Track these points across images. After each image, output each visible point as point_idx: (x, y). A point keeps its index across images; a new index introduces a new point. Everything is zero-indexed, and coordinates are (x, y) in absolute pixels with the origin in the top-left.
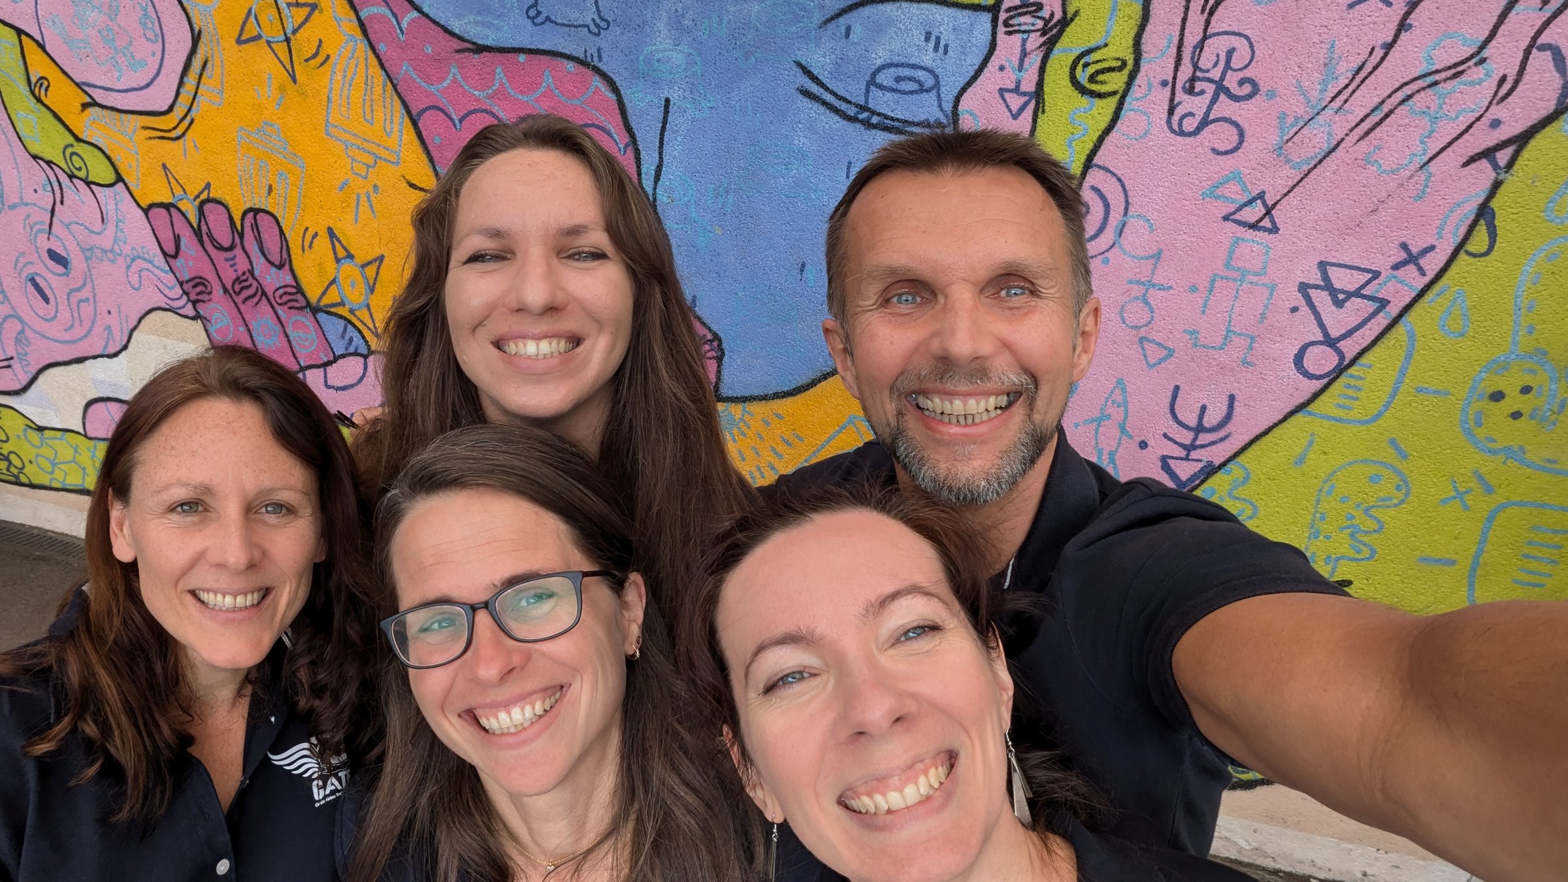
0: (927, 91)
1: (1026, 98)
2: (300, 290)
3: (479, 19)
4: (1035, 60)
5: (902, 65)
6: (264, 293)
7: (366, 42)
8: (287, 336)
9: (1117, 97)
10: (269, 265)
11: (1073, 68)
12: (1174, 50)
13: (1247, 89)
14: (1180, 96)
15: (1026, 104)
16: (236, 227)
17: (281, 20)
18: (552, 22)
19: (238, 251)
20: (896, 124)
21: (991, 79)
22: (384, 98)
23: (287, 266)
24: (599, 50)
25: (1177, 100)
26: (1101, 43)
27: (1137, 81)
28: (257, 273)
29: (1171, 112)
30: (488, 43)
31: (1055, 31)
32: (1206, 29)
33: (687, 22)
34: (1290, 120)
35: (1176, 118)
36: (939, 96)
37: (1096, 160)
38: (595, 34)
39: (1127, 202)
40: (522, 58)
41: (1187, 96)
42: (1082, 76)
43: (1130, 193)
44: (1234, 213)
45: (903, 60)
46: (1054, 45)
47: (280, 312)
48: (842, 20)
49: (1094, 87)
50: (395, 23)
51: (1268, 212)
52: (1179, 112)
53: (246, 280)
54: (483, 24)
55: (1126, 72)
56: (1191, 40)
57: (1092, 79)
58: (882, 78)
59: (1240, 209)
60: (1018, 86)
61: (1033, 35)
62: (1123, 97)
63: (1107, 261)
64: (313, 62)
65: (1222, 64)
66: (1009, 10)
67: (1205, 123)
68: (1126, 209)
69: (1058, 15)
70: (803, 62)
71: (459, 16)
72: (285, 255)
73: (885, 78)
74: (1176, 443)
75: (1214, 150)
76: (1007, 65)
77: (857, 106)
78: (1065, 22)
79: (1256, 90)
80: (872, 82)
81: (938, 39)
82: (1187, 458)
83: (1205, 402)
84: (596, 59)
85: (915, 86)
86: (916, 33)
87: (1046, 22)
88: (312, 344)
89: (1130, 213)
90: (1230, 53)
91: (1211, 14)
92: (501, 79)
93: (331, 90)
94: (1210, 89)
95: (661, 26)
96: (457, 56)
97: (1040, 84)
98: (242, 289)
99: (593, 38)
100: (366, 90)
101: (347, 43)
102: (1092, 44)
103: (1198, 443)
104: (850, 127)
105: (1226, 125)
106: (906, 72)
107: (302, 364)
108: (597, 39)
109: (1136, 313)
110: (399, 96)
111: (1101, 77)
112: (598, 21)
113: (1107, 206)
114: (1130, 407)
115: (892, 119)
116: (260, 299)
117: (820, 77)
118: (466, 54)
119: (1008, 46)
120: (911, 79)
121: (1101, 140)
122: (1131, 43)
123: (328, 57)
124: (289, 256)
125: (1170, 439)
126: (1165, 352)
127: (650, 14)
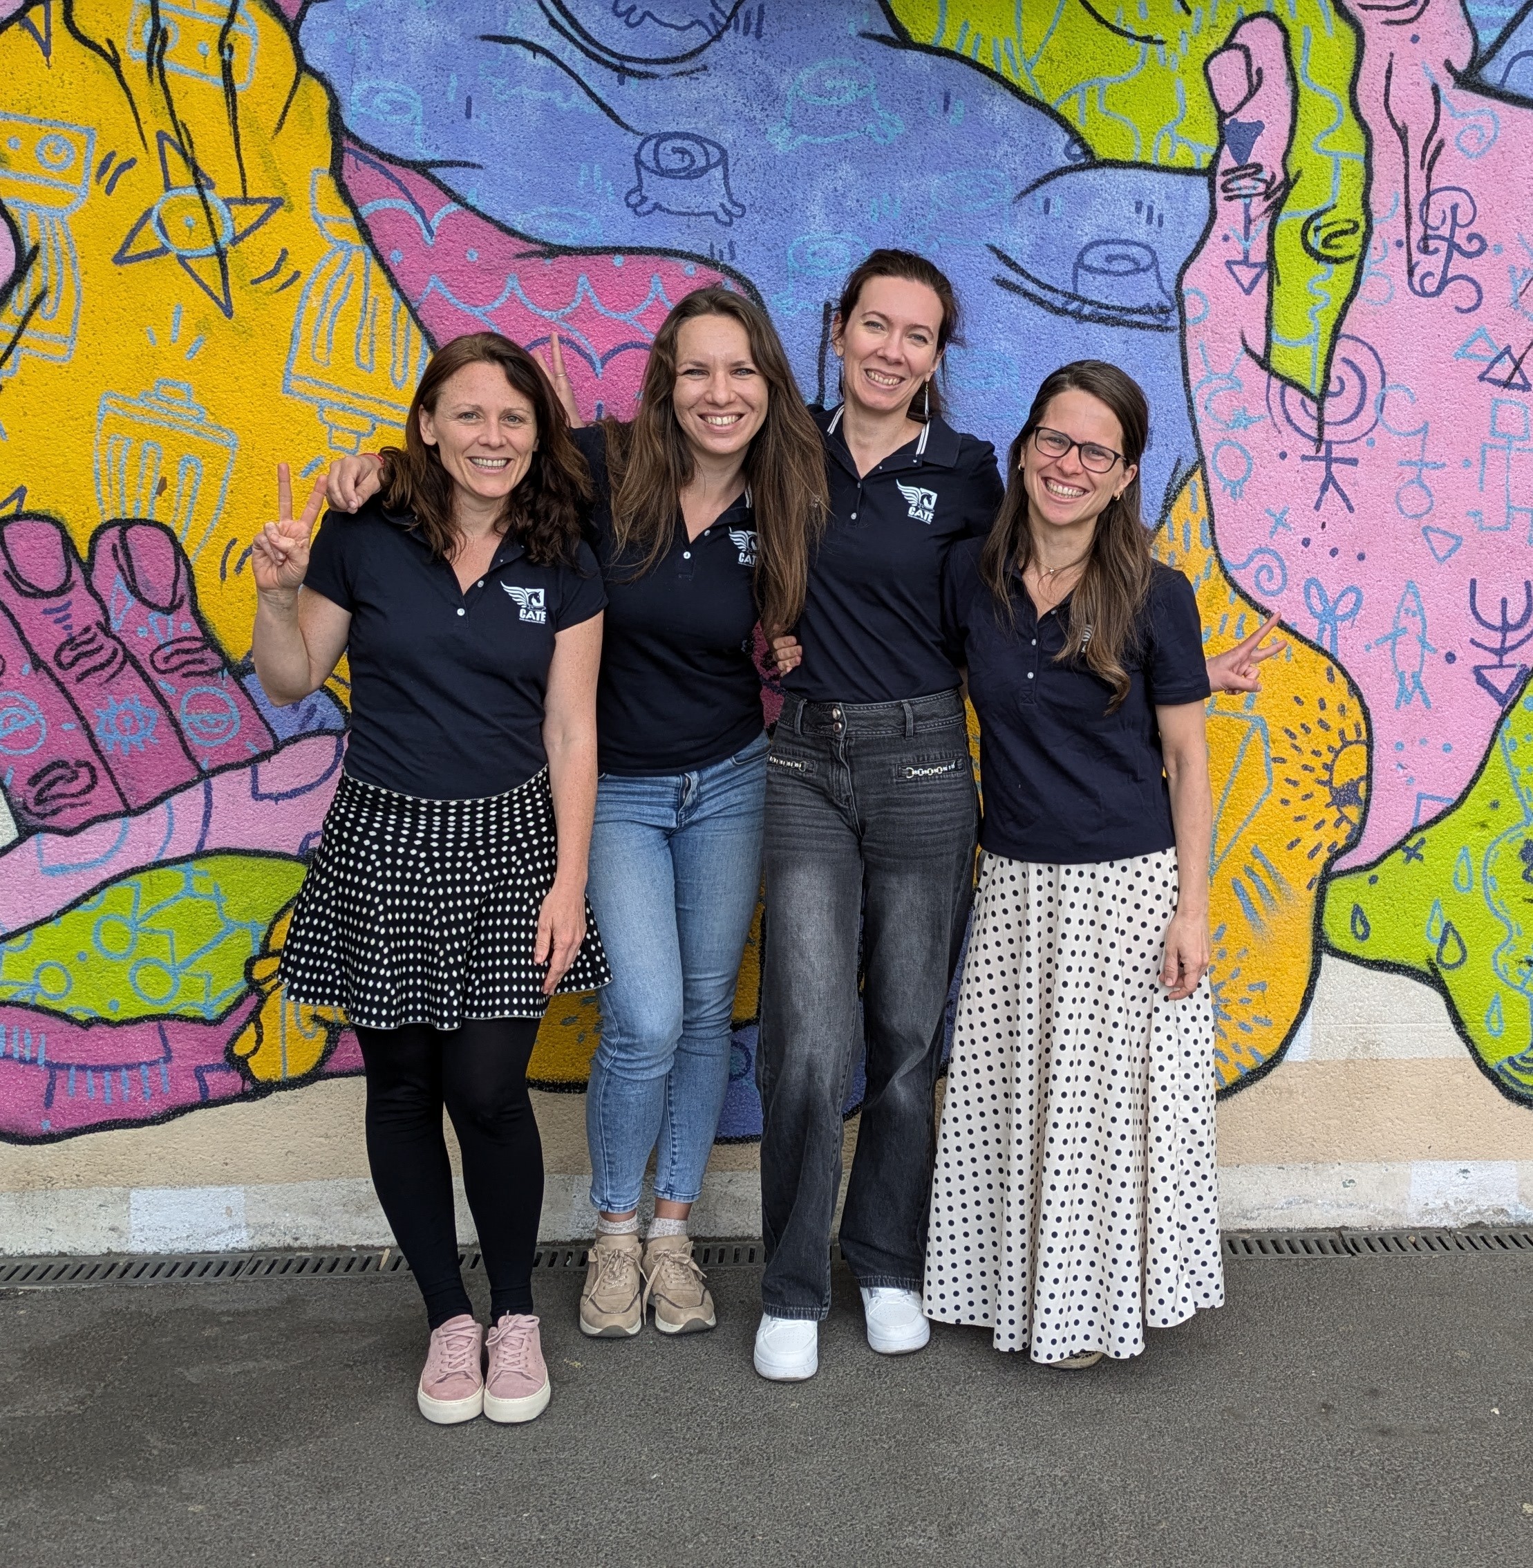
0: (1144, 270)
1: (1258, 270)
2: (210, 641)
3: (555, 210)
4: (1262, 226)
5: (1113, 242)
6: (129, 658)
7: (368, 250)
8: (175, 723)
9: (1354, 263)
10: (145, 609)
11: (1304, 234)
12: (1402, 209)
13: (1476, 245)
14: (1417, 256)
15: (1258, 276)
16: (76, 555)
17: (211, 222)
18: (663, 210)
19: (79, 594)
20: (1113, 313)
21: (1215, 251)
22: (395, 330)
23: (186, 607)
24: (731, 244)
25: (1414, 260)
26: (1329, 205)
27: (1372, 243)
28: (115, 626)
29: (1411, 273)
30: (568, 242)
31: (1279, 194)
32: (1428, 186)
33: (850, 203)
34: (1520, 273)
35: (1416, 279)
36: (1158, 275)
37: (1343, 330)
38: (725, 224)
39: (1383, 372)
40: (618, 260)
41: (1423, 256)
42: (1315, 241)
43: (1385, 362)
44: (1487, 372)
45: (1114, 236)
46: (1280, 209)
47: (163, 684)
48: (1039, 193)
49: (1329, 252)
50: (420, 221)
51: (1517, 367)
52: (1419, 272)
53: (91, 640)
54: (561, 217)
55: (1360, 233)
56: (1417, 197)
57: (1326, 243)
58: (1091, 259)
59: (1491, 367)
60: (1246, 257)
61: (1255, 199)
62: (1361, 261)
63: (1371, 443)
64: (266, 284)
65: (1449, 221)
66: (1225, 173)
67: (1444, 282)
68: (1383, 380)
69: (1280, 177)
70: (997, 246)
71: (524, 208)
72: (182, 588)
73: (1094, 258)
74: (1486, 648)
75: (1457, 308)
76: (1231, 234)
77: (1064, 294)
78: (1288, 184)
79: (1483, 247)
80: (1079, 264)
81: (1150, 209)
82: (1501, 666)
83: (1504, 594)
84: (727, 256)
85: (1129, 266)
86: (1124, 203)
87: (1269, 185)
88: (228, 729)
89: (1388, 384)
90: (1454, 208)
91: (1430, 169)
92: (586, 291)
93: (298, 324)
94: (1443, 246)
95: (815, 209)
96: (519, 263)
97: (1271, 253)
98: (76, 659)
99: (721, 229)
100: (363, 319)
101: (334, 252)
102: (1320, 207)
103: (1507, 644)
104: (1059, 321)
105: (1464, 282)
106: (1118, 249)
107: (205, 766)
108: (728, 229)
109: (1414, 501)
110: (420, 325)
111: (1334, 241)
112: (729, 206)
113: (1362, 378)
114: (1427, 614)
115: (1107, 308)
116: (121, 669)
117: (1019, 262)
118: (533, 259)
119: (1230, 213)
120: (1124, 257)
121: (1345, 308)
122: (1360, 203)
123: (297, 274)
124: (192, 588)
125: (1478, 645)
126: (1454, 542)
127: (800, 196)
